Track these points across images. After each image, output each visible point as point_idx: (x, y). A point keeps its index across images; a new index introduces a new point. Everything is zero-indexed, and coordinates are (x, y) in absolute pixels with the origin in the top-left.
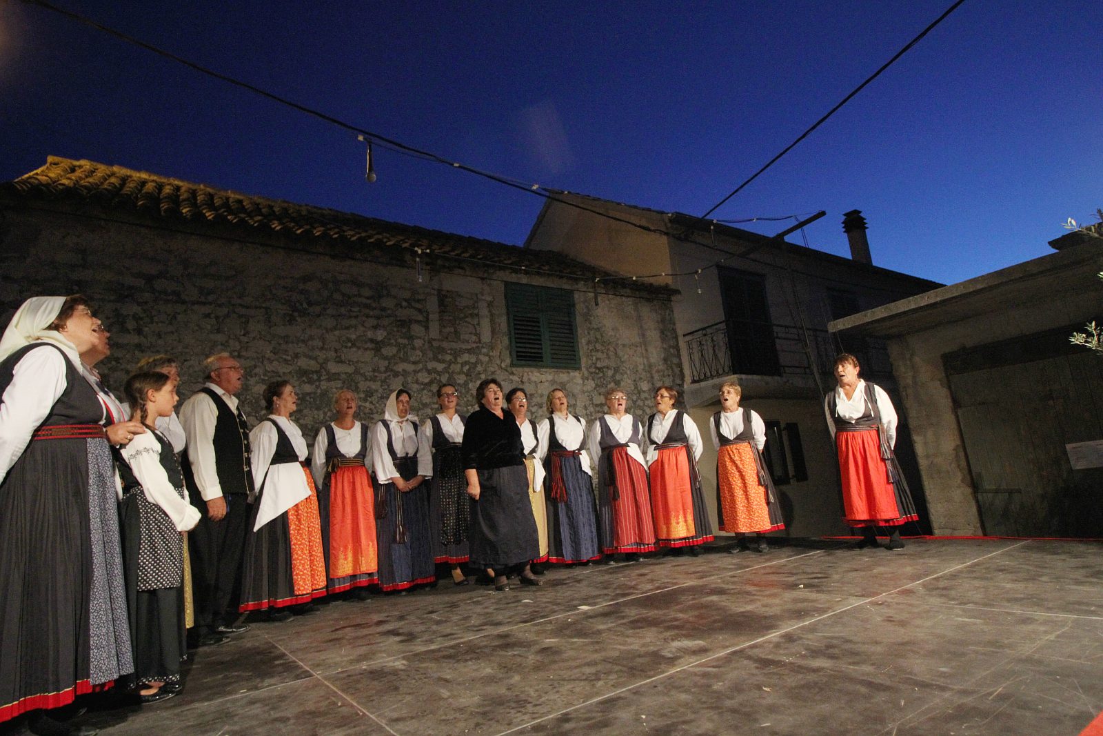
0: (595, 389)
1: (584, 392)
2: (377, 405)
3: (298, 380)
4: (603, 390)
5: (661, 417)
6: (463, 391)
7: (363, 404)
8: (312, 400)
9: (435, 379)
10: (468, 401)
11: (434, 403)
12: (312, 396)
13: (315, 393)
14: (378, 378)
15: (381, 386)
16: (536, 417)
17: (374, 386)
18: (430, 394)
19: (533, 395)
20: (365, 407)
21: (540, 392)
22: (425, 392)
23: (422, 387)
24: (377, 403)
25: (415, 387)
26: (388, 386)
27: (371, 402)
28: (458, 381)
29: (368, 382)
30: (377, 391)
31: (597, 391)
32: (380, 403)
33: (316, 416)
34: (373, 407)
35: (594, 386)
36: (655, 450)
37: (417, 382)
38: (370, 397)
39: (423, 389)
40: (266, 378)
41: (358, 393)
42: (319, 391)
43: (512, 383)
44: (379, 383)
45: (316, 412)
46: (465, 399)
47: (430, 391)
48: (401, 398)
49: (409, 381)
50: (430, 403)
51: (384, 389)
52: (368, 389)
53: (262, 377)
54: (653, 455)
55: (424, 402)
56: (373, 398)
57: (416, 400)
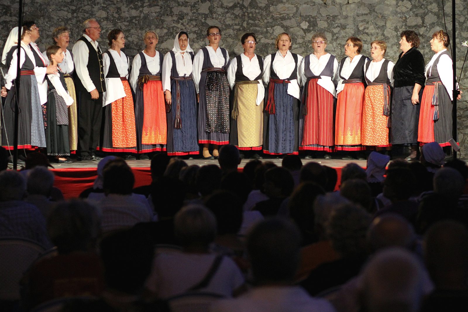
0: (411, 10)
1: (396, 13)
2: (187, 26)
3: (126, 7)
4: (421, 11)
5: (350, 60)
6: (264, 13)
7: (176, 25)
8: (137, 22)
9: (238, 3)
10: (268, 22)
11: (236, 25)
12: (138, 19)
13: (140, 17)
14: (189, 4)
15: (191, 10)
16: (337, 38)
17: (185, 10)
18: (233, 16)
19: (336, 16)
20: (178, 28)
21: (344, 13)
22: (228, 15)
23: (226, 10)
24: (187, 24)
25: (220, 11)
26: (197, 10)
27: (182, 24)
28: (260, 5)
29: (180, 7)
30: (187, 14)
31: (414, 12)
32: (190, 24)
33: (140, 35)
34: (184, 28)
35: (410, 6)
36: (343, 83)
37: (222, 6)
38: (182, 19)
39: (227, 12)
40: (105, 6)
41: (172, 16)
42: (142, 15)
43: (314, 5)
44: (189, 8)
45: (140, 31)
46: (265, 21)
47: (233, 14)
48: (181, 38)
49: (215, 5)
50: (232, 25)
51: (194, 13)
52: (180, 13)
53: (102, 5)
54: (341, 87)
55: (227, 23)
56: (184, 20)
57: (220, 22)
